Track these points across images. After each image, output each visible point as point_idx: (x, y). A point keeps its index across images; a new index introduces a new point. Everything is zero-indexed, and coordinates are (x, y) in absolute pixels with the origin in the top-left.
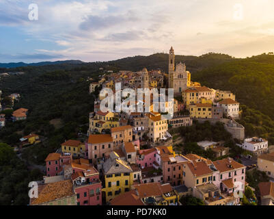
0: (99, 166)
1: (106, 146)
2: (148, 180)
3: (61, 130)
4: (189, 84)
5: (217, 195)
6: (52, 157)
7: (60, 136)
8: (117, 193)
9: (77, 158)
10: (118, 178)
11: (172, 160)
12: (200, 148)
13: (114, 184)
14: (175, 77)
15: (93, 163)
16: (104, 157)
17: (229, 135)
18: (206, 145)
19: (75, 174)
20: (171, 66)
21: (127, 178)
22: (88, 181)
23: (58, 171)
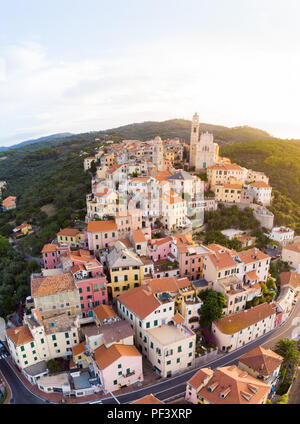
0: (102, 258)
1: (110, 235)
2: (162, 274)
3: (55, 218)
4: (216, 159)
5: (239, 287)
6: (48, 248)
7: (54, 224)
8: (125, 288)
9: (75, 249)
10: (126, 272)
11: (191, 250)
12: (224, 237)
13: (121, 279)
14: (199, 148)
15: (95, 255)
16: (107, 248)
17: (258, 223)
18: (231, 234)
19: (74, 267)
20: (194, 136)
21: (136, 272)
22: (90, 275)
23: (57, 264)
